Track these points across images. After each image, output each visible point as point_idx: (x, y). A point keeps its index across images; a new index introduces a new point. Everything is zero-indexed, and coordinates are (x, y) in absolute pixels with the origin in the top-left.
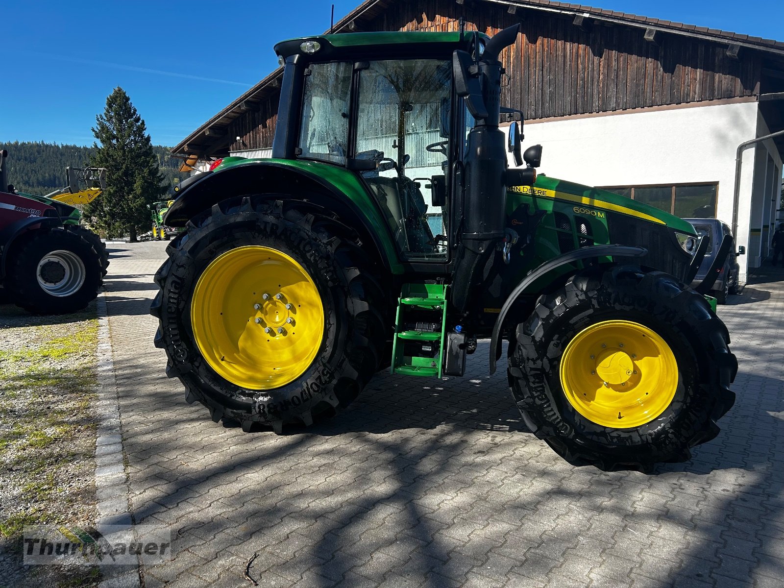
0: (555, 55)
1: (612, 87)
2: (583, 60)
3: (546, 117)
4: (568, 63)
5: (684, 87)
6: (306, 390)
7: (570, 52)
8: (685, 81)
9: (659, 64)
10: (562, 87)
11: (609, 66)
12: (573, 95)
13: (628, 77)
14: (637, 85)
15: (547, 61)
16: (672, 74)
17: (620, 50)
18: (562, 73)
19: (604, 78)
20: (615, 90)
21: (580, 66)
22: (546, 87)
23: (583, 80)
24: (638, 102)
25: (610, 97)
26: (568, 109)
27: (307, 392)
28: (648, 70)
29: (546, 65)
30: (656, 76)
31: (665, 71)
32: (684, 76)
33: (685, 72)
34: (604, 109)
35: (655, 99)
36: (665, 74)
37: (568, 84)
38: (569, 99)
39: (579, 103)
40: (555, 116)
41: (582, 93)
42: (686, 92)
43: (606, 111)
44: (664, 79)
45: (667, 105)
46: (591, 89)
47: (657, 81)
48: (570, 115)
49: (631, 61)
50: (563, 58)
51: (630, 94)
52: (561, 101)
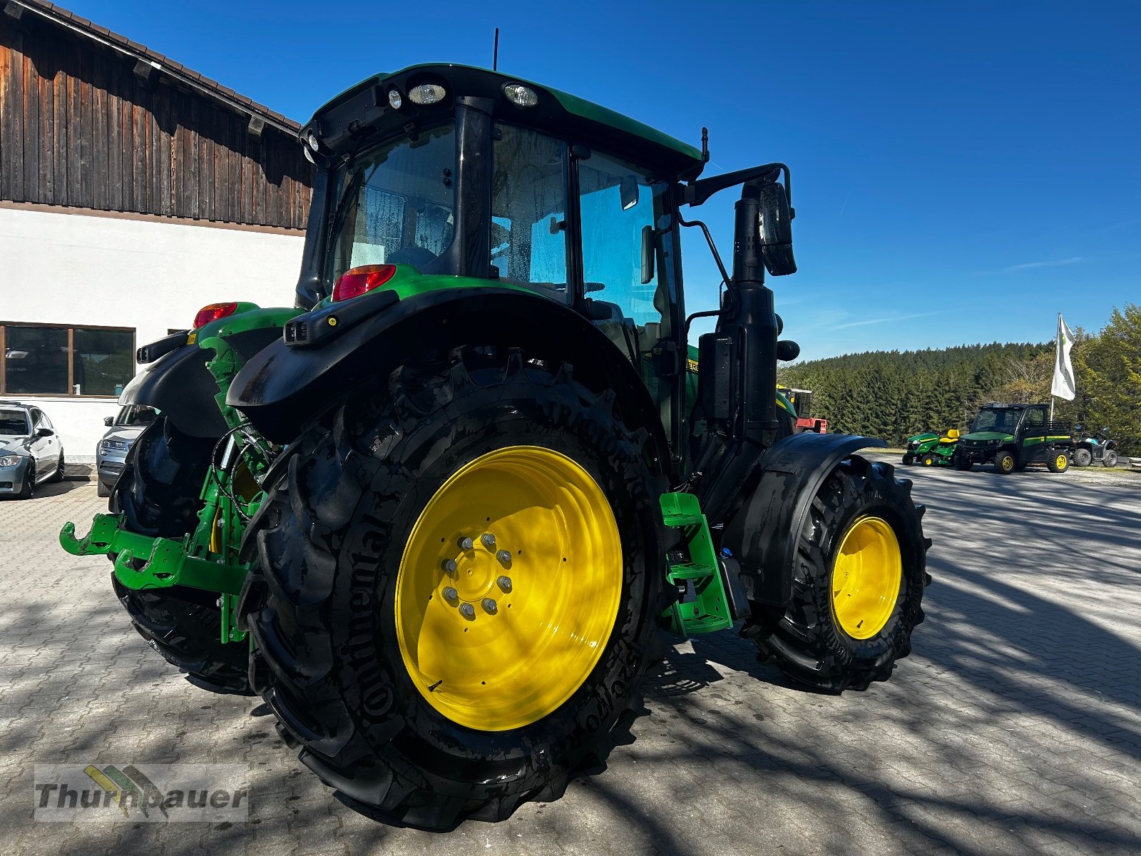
0: (90, 109)
1: (192, 182)
2: (142, 130)
3: (77, 207)
4: (116, 128)
5: (295, 207)
6: (606, 699)
7: (119, 113)
8: (295, 199)
9: (261, 168)
10: (106, 163)
11: (185, 152)
12: (126, 179)
13: (217, 175)
14: (231, 190)
15: (75, 114)
16: (279, 186)
17: (202, 133)
18: (105, 140)
19: (178, 166)
20: (197, 188)
21: (137, 140)
22: (75, 156)
23: (143, 160)
24: (233, 215)
25: (189, 198)
26: (118, 201)
27: (607, 702)
28: (245, 172)
29: (75, 120)
30: (257, 183)
31: (269, 179)
32: (295, 194)
33: (295, 187)
34: (180, 213)
35: (256, 216)
36: (268, 184)
37: (116, 161)
38: (119, 185)
39: (137, 196)
40: (93, 208)
41: (143, 181)
42: (297, 214)
43: (183, 217)
44: (267, 191)
45: (274, 226)
46: (157, 178)
47: (258, 191)
48: (121, 211)
49: (220, 153)
50: (105, 117)
51: (221, 200)
52: (105, 186)
